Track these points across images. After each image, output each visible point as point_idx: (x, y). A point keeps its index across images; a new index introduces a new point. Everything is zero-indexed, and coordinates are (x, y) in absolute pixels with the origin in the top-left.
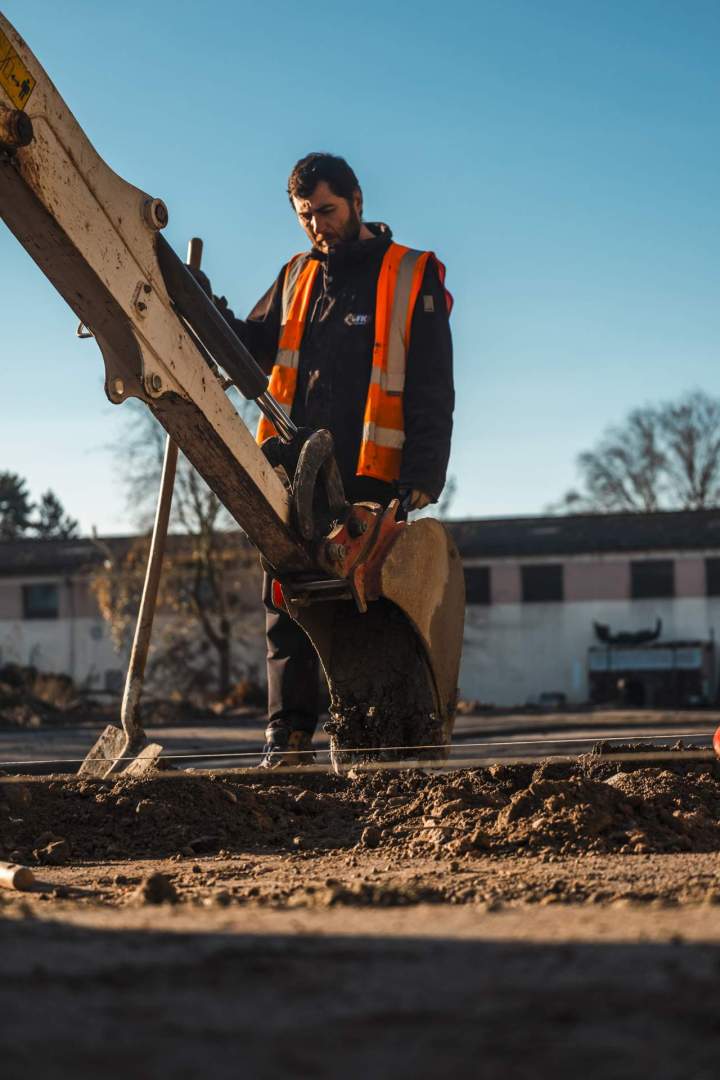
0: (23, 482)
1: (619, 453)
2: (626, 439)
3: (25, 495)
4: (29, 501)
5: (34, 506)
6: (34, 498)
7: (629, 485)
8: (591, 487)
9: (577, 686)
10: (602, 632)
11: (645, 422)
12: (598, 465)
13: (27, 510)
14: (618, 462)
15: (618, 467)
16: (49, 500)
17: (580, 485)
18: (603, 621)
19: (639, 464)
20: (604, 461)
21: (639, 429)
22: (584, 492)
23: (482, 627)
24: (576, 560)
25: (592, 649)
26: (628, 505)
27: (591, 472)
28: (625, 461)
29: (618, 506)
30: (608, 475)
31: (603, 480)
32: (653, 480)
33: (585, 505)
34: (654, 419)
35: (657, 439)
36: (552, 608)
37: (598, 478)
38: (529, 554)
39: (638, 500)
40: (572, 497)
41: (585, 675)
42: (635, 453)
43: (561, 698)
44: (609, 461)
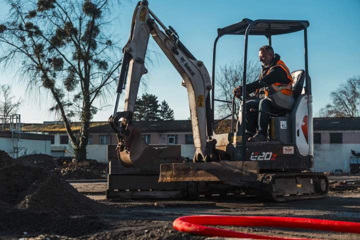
0: (157, 98)
1: (345, 93)
2: (346, 88)
3: (157, 101)
4: (158, 104)
5: (160, 105)
6: (160, 103)
7: (347, 102)
8: (334, 102)
9: (346, 168)
10: (353, 152)
11: (353, 83)
12: (337, 96)
13: (157, 106)
14: (344, 95)
15: (344, 97)
16: (164, 103)
17: (331, 103)
18: (353, 150)
19: (351, 96)
20: (339, 95)
21: (351, 85)
22: (333, 105)
23: (319, 150)
24: (346, 132)
25: (351, 157)
26: (347, 109)
27: (335, 98)
28: (346, 95)
29: (343, 109)
30: (340, 99)
31: (339, 101)
32: (355, 101)
33: (333, 109)
34: (356, 82)
35: (357, 88)
36: (339, 145)
37: (337, 100)
38: (332, 130)
39: (350, 108)
40: (329, 106)
41: (349, 165)
42: (350, 93)
43: (341, 171)
44: (341, 95)
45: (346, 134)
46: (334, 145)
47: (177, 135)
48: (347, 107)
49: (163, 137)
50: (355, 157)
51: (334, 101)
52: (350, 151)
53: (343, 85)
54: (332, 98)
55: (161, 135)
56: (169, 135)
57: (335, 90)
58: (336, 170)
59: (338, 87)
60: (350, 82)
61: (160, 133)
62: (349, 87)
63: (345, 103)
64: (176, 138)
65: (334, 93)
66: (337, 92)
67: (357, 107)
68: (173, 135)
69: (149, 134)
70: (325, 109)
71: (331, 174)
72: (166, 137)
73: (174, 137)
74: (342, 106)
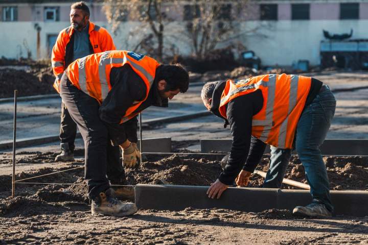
10: (326, 34)
23: (274, 31)
24: (316, 2)
36: (304, 23)
41: (318, 53)
43: (307, 62)
45: (316, 5)
46: (297, 24)
47: (59, 7)
49: (37, 9)
50: (328, 40)
52: (321, 33)
55: (33, 8)
56: (46, 8)
58: (300, 62)
61: (32, 5)
64: (58, 12)
68: (52, 8)
69: (15, 5)
72: (41, 10)
73: (54, 11)
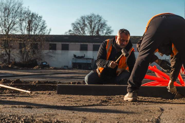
1: (79, 24)
2: (80, 21)
7: (80, 29)
9: (70, 65)
10: (75, 56)
11: (84, 19)
12: (75, 25)
14: (78, 25)
17: (72, 29)
18: (75, 54)
19: (82, 26)
20: (76, 25)
21: (82, 20)
22: (72, 30)
23: (54, 54)
24: (71, 43)
25: (73, 59)
26: (80, 33)
27: (73, 27)
28: (80, 25)
29: (78, 33)
30: (76, 27)
31: (76, 28)
32: (84, 29)
33: (72, 32)
34: (85, 18)
35: (85, 22)
36: (67, 51)
37: (75, 28)
38: (63, 42)
39: (82, 32)
40: (70, 31)
41: (72, 63)
42: (82, 24)
43: (67, 67)
44: (77, 25)
45: (71, 45)
46: (64, 52)
48: (80, 32)
50: (75, 58)
51: (73, 28)
52: (73, 55)
53: (78, 20)
54: (72, 26)
57: (74, 22)
58: (64, 66)
59: (76, 21)
60: (82, 18)
62: (81, 21)
63: (79, 30)
65: (73, 24)
66: (75, 24)
67: (85, 32)
70: (68, 32)
71: (54, 69)
74: (77, 31)
